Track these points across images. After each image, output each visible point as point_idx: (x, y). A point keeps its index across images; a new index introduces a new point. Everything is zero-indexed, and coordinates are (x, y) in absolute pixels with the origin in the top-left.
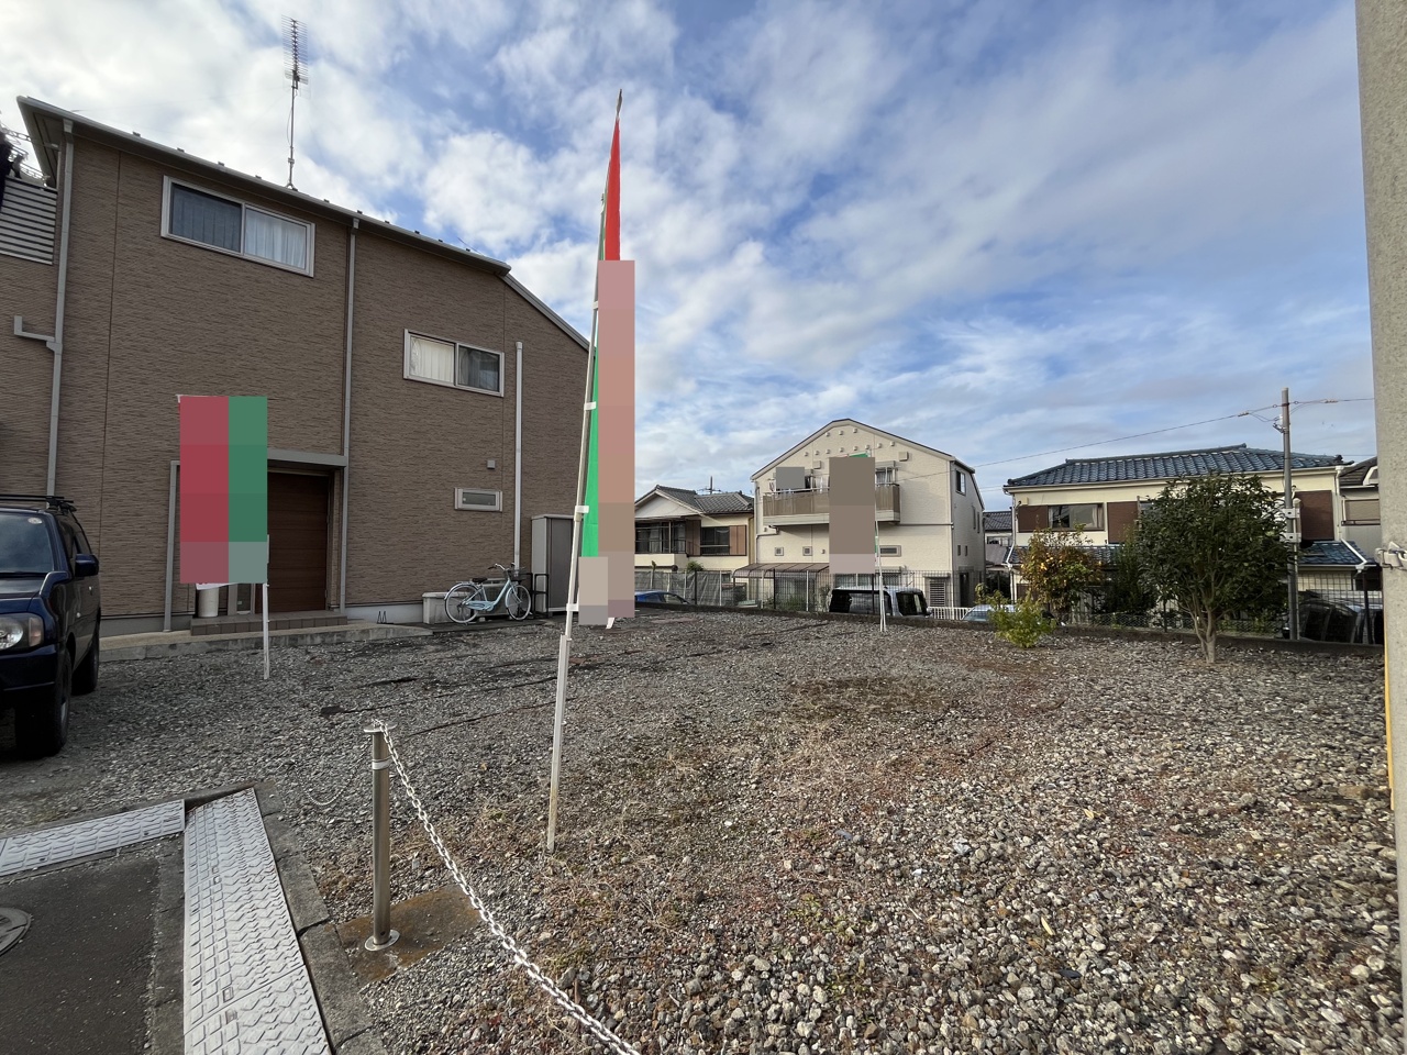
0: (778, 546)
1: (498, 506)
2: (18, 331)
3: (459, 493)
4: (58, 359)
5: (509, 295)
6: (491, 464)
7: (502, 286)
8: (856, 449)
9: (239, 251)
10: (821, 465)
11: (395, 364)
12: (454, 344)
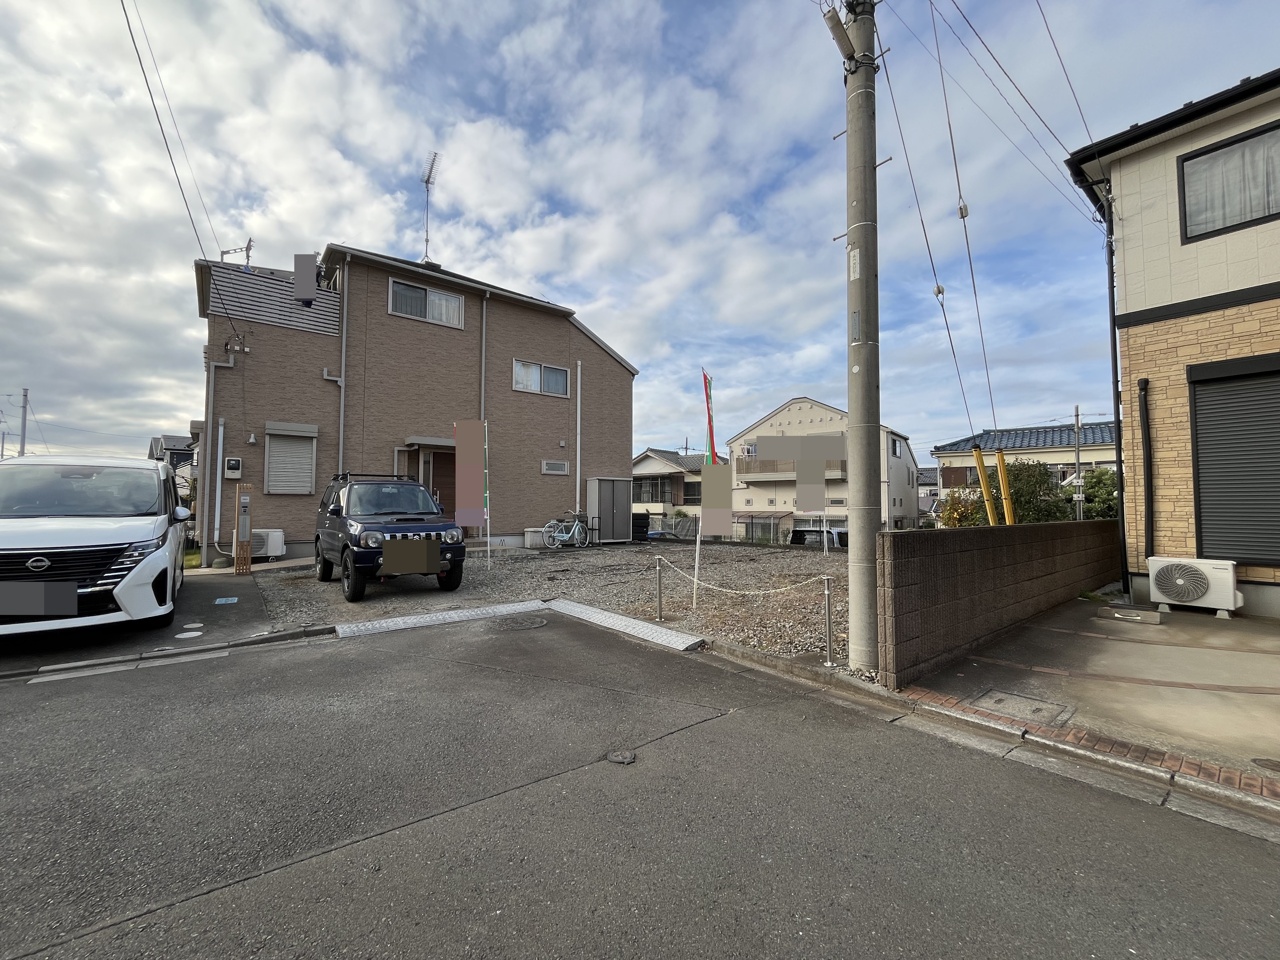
0: (748, 498)
1: (566, 471)
2: (326, 377)
3: (544, 463)
4: (343, 390)
5: (574, 330)
6: (562, 444)
7: (570, 325)
8: (812, 421)
9: (426, 318)
10: (783, 434)
11: (507, 381)
12: (541, 365)
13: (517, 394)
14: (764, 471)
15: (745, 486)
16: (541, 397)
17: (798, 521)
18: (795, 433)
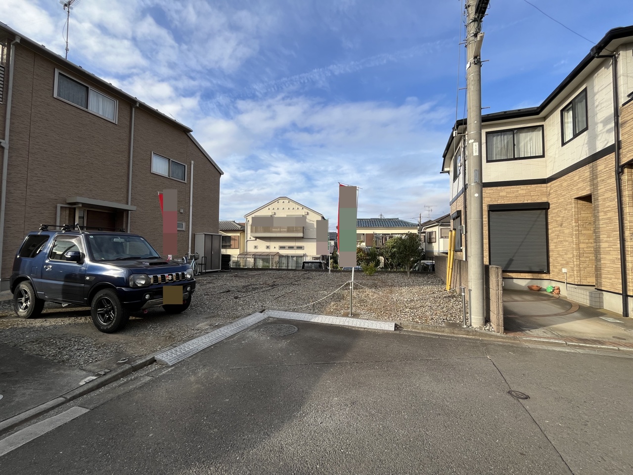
0: (256, 245)
1: (184, 229)
4: (6, 152)
5: (189, 141)
6: (182, 211)
7: (187, 137)
8: (289, 209)
9: (87, 108)
10: (275, 214)
11: (147, 166)
12: (169, 159)
13: (154, 176)
14: (265, 231)
15: (254, 239)
16: (169, 180)
17: (281, 256)
18: (281, 214)
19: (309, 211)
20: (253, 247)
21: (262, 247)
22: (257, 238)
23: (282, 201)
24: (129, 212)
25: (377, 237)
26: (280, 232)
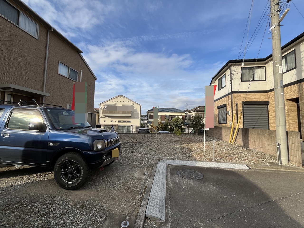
0: (105, 120)
5: (80, 58)
7: (79, 55)
8: (124, 101)
9: (18, 24)
10: (116, 104)
11: (56, 69)
12: (69, 67)
13: (60, 76)
14: (110, 113)
15: (104, 117)
16: (68, 79)
17: (119, 126)
18: (119, 104)
19: (134, 103)
20: (103, 121)
21: (108, 121)
22: (105, 116)
23: (120, 97)
24: (44, 97)
25: (167, 117)
26: (119, 113)
